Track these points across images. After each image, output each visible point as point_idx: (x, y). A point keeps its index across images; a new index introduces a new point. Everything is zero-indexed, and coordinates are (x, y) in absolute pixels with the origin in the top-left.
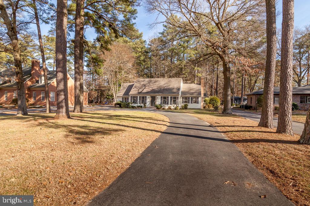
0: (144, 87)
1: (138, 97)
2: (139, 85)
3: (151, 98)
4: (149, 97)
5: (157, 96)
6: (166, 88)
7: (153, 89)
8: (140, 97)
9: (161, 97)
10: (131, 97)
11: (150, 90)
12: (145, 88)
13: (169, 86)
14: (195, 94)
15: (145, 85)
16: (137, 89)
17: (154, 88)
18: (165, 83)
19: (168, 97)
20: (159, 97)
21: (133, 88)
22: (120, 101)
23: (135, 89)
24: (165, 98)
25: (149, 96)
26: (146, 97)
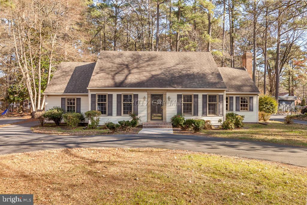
0: (126, 71)
1: (115, 95)
2: (109, 65)
3: (150, 99)
4: (146, 96)
5: (168, 94)
6: (184, 72)
7: (153, 76)
8: (119, 96)
9: (178, 95)
10: (93, 96)
11: (144, 78)
12: (130, 73)
13: (190, 68)
14: (246, 88)
15: (127, 66)
16: (108, 74)
17: (154, 73)
18: (177, 62)
19: (196, 96)
20: (174, 96)
21: (97, 73)
22: (58, 109)
23: (102, 74)
24: (188, 98)
25: (145, 94)
26: (136, 96)
